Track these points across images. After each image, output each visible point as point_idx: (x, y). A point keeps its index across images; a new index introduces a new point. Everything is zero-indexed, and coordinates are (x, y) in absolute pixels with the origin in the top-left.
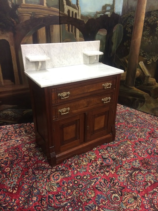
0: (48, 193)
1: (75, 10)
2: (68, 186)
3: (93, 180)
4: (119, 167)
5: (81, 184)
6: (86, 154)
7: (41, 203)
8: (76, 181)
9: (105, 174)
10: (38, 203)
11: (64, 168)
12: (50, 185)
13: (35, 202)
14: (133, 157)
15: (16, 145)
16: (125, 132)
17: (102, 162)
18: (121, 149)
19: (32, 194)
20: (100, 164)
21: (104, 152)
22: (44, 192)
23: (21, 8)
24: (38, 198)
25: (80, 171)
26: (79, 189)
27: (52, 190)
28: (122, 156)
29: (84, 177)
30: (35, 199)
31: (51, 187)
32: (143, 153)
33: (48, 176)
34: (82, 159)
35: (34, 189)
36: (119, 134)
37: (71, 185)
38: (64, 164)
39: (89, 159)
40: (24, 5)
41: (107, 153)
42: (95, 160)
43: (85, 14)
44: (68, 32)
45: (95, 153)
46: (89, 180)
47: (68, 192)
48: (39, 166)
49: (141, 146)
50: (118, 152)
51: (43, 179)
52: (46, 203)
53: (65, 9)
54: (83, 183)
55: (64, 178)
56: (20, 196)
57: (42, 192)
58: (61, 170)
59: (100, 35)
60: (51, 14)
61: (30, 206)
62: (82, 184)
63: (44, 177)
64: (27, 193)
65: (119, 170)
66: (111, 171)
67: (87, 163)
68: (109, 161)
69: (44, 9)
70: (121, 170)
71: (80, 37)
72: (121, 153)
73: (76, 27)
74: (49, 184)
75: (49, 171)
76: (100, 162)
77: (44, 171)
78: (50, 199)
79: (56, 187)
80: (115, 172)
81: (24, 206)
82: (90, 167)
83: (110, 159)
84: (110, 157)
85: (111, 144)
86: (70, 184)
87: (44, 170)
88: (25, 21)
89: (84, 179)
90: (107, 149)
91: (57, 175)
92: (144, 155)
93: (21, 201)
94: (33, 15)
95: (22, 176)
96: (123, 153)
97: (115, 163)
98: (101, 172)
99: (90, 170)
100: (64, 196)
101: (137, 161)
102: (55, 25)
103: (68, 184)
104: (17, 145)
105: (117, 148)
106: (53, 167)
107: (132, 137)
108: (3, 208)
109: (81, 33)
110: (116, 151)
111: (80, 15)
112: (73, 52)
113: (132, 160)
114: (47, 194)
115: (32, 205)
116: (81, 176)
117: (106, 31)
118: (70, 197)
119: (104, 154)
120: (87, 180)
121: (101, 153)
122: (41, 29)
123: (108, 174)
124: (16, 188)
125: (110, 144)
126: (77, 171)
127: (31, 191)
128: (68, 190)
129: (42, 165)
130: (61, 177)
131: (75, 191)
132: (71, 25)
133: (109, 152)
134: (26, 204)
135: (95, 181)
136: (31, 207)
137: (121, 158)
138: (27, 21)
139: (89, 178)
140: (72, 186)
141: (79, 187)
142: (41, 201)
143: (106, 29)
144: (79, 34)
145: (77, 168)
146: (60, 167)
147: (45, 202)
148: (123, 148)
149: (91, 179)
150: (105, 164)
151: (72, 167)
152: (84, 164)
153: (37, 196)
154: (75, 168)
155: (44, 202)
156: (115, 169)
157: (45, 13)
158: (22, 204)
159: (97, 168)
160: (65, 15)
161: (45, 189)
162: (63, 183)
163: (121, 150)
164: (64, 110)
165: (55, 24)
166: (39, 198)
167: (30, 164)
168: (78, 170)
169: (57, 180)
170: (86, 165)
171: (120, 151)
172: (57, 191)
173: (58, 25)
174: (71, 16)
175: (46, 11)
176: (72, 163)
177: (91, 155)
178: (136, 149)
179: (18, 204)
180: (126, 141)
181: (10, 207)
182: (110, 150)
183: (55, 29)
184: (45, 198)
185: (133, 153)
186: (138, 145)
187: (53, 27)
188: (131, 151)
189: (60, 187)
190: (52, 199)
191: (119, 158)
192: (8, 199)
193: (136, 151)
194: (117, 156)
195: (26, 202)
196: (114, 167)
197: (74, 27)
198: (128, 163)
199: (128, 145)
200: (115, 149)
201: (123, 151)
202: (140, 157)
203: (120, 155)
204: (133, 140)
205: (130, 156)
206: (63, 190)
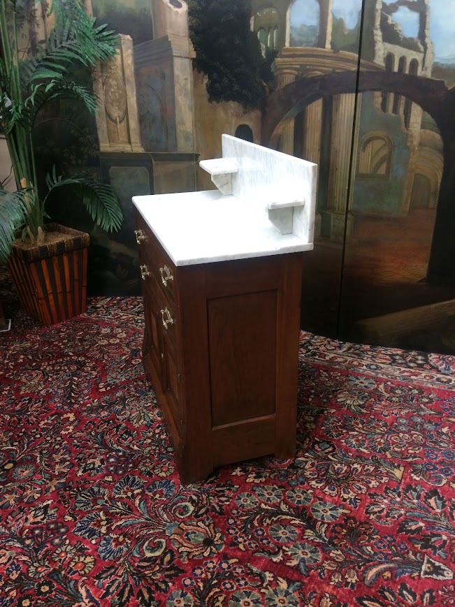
0: (125, 421)
1: (414, 53)
2: (158, 435)
4: (280, 485)
7: (102, 424)
10: (99, 421)
12: (142, 414)
13: (98, 417)
14: (346, 498)
18: (349, 467)
19: (111, 407)
22: (123, 416)
23: (281, 58)
24: (109, 416)
26: (163, 450)
27: (135, 421)
28: (323, 475)
30: (104, 414)
31: (140, 418)
32: (388, 513)
35: (121, 404)
36: (407, 443)
37: (163, 437)
40: (287, 50)
43: (450, 63)
44: (380, 112)
47: (145, 440)
49: (415, 501)
50: (329, 465)
53: (377, 52)
56: (99, 399)
57: (123, 413)
60: (338, 68)
61: (88, 416)
64: (109, 401)
65: (270, 488)
66: (250, 476)
69: (324, 57)
70: (273, 491)
71: (423, 127)
72: (334, 471)
73: (411, 99)
78: (115, 429)
79: (145, 422)
80: (256, 483)
81: (85, 411)
86: (165, 434)
88: (285, 86)
90: (315, 443)
92: (379, 518)
93: (91, 404)
94: (300, 73)
95: (137, 379)
96: (337, 474)
97: (283, 472)
100: (133, 440)
101: (341, 511)
102: (344, 95)
105: (346, 458)
107: (432, 472)
108: (67, 396)
109: (428, 116)
110: (329, 460)
111: (429, 64)
113: (333, 499)
114: (123, 421)
115: (92, 417)
118: (135, 448)
122: (314, 104)
123: (239, 473)
124: (111, 387)
127: (116, 403)
128: (149, 438)
131: (155, 447)
132: (392, 96)
133: (310, 450)
134: (90, 412)
136: (87, 418)
137: (316, 476)
138: (288, 86)
140: (162, 440)
141: (166, 449)
142: (105, 422)
144: (419, 120)
147: (105, 426)
148: (360, 469)
153: (111, 413)
156: (264, 480)
157: (325, 67)
158: (87, 408)
160: (377, 68)
161: (131, 415)
162: (158, 428)
163: (345, 468)
165: (346, 92)
171: (336, 467)
172: (137, 427)
173: (351, 94)
174: (396, 69)
175: (329, 61)
178: (390, 495)
179: (85, 404)
180: (399, 466)
181: (73, 401)
182: (319, 450)
183: (344, 103)
184: (114, 422)
185: (364, 492)
186: (411, 493)
187: (338, 100)
188: (368, 487)
189: (148, 427)
190: (117, 431)
191: (310, 474)
192: (86, 391)
193: (380, 497)
194: (314, 468)
195: (92, 410)
196: (270, 475)
197: (403, 99)
198: (311, 495)
199: (385, 475)
200: (335, 456)
201: (343, 471)
202: (363, 512)
203: (323, 473)
204: (421, 477)
205: (342, 492)
206: (144, 434)
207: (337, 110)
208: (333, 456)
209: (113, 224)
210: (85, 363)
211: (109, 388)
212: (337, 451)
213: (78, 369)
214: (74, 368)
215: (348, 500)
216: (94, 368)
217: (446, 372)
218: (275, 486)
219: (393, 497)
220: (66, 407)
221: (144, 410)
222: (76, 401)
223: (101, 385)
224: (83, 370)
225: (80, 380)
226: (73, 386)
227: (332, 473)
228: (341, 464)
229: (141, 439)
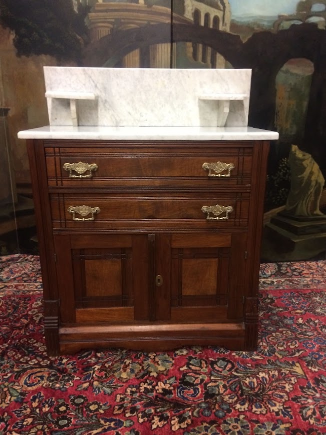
1: (216, 10)
2: (38, 410)
3: (105, 422)
4: (209, 421)
5: (69, 420)
6: (150, 355)
8: (67, 406)
9: (153, 421)
11: (71, 367)
12: (6, 389)
14: (277, 410)
15: (31, 293)
16: (311, 339)
17: (172, 388)
18: (258, 378)
20: (161, 391)
21: (198, 368)
23: (95, 12)
25: (95, 389)
26: (53, 426)
28: (242, 395)
29: (91, 405)
31: (4, 395)
32: (321, 412)
33: (21, 371)
34: (127, 363)
36: (284, 340)
37: (46, 409)
38: (79, 358)
39: (145, 368)
40: (100, 5)
41: (205, 374)
42: (158, 379)
43: (243, 21)
45: (173, 361)
46: (94, 418)
47: (23, 421)
48: (29, 343)
50: (239, 382)
51: (6, 372)
53: (186, 7)
54: (76, 417)
55: (46, 389)
58: (59, 370)
59: (292, 74)
60: (152, 21)
62: (72, 420)
63: (13, 368)
65: (201, 428)
66: (173, 422)
67: (133, 376)
68: (193, 394)
69: (139, 11)
70: (206, 430)
72: (247, 387)
73: (216, 50)
74: (5, 387)
75: (34, 360)
76: (167, 387)
77: (26, 357)
79: (13, 399)
80: (184, 429)
82: (129, 390)
83: (200, 390)
84: (206, 384)
85: (237, 357)
86: (47, 405)
87: (28, 355)
88: (101, 38)
89: (86, 411)
90: (213, 363)
91: (39, 377)
92: (318, 420)
94: (115, 26)
96: (253, 389)
97: (203, 405)
98: (146, 411)
99: (122, 396)
100: (7, 426)
101: (282, 427)
102: (160, 45)
103: (43, 404)
104: (35, 293)
105: (248, 370)
106: (50, 358)
107: (321, 360)
109: (230, 65)
110: (236, 377)
111: (227, 21)
112: (171, 93)
113: (267, 417)
116: (87, 400)
117: (312, 65)
119: (195, 372)
120: (92, 416)
121: (191, 366)
122: (131, 54)
123: (159, 423)
125: (234, 354)
126: (91, 384)
128: (29, 416)
129: (36, 344)
130: (45, 383)
131: (41, 426)
132: (201, 46)
133: (213, 373)
135: (106, 427)
137: (236, 398)
138: (104, 37)
139: (101, 414)
140: (46, 413)
141: (57, 423)
143: (312, 60)
145: (96, 378)
146: (64, 361)
148: (267, 377)
149: (102, 419)
150: (175, 397)
151: (88, 372)
152: (122, 376)
154: (93, 378)
156: (189, 421)
157: (139, 20)
159: (142, 398)
160: (186, 21)
162: (34, 400)
163: (255, 380)
164: (84, 210)
165: (162, 42)
167: (18, 334)
168: (96, 383)
169: (28, 386)
170: (125, 381)
171: (247, 382)
172: (6, 407)
173: (166, 44)
174: (202, 24)
175: (143, 15)
176: (96, 364)
177: (160, 363)
178: (308, 393)
180: (293, 362)
182: (220, 369)
183: (160, 53)
185: (287, 399)
186: (322, 385)
187: (155, 49)
188: (286, 392)
189: (20, 402)
191: (230, 398)
193: (303, 399)
194: (228, 390)
196: (192, 414)
197: (209, 50)
198: (245, 421)
199: (290, 375)
200: (238, 371)
201: (256, 385)
202: (301, 420)
203: (240, 392)
204: (318, 368)
205: (269, 406)
206: (19, 414)
207: (154, 59)
208: (237, 372)
212: (237, 366)
215: (280, 413)
217: (265, 276)
218: (205, 424)
219: (312, 394)
221: (6, 384)
227: (247, 389)
228: (249, 377)
229: (18, 421)
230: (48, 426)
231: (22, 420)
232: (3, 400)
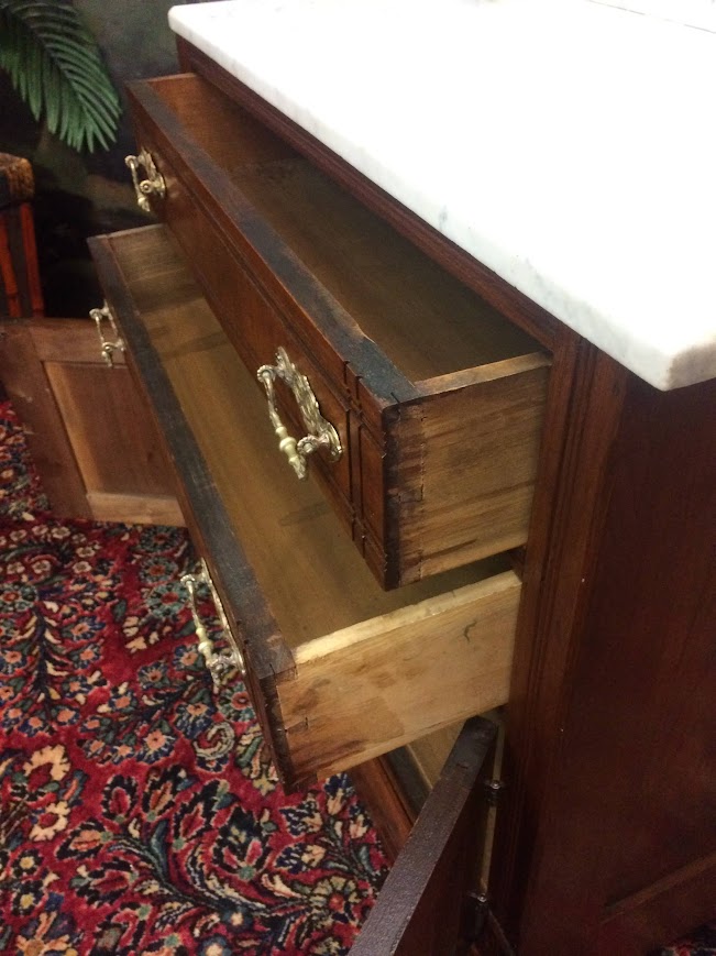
0: (224, 767)
2: (339, 825)
7: (155, 786)
10: (144, 774)
13: (140, 758)
19: (172, 713)
22: (216, 749)
24: (171, 749)
26: (370, 891)
27: (256, 763)
30: (157, 742)
35: (201, 699)
37: (358, 830)
47: (302, 849)
52: (171, 804)
56: (131, 681)
57: (214, 736)
61: (109, 757)
64: (164, 688)
78: (201, 806)
81: (95, 734)
86: (361, 818)
93: (112, 704)
100: (267, 851)
103: (353, 811)
108: (34, 677)
114: (218, 768)
115: (122, 758)
118: (280, 888)
124: (160, 632)
127: (186, 693)
128: (313, 839)
131: (341, 881)
134: (111, 736)
136: (107, 763)
140: (356, 844)
142: (166, 776)
147: (168, 797)
153: (176, 736)
155: (168, 792)
158: (100, 720)
161: (237, 739)
162: (333, 789)
166: (172, 754)
172: (269, 792)
179: (90, 708)
181: (55, 695)
184: (192, 776)
190: (208, 814)
192: (88, 654)
195: (117, 729)
206: (295, 823)
209: (92, 128)
210: (73, 548)
211: (154, 637)
213: (56, 571)
214: (42, 566)
216: (100, 564)
220: (35, 723)
222: (62, 693)
223: (131, 625)
224: (70, 575)
225: (66, 610)
226: (49, 636)
229: (291, 846)
230: (357, 885)
231: (300, 845)
232: (265, 766)
